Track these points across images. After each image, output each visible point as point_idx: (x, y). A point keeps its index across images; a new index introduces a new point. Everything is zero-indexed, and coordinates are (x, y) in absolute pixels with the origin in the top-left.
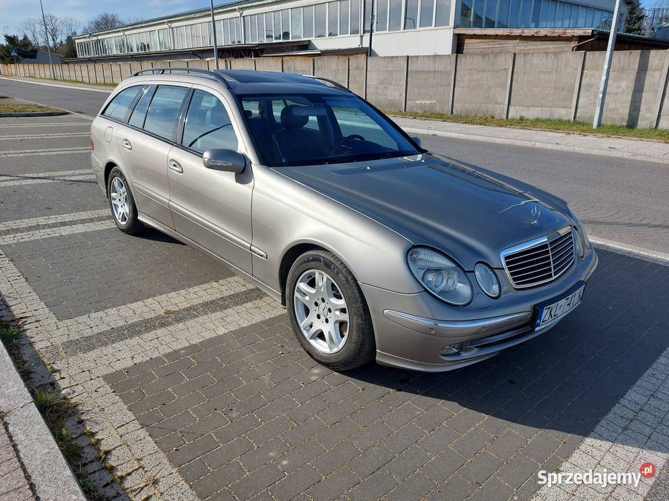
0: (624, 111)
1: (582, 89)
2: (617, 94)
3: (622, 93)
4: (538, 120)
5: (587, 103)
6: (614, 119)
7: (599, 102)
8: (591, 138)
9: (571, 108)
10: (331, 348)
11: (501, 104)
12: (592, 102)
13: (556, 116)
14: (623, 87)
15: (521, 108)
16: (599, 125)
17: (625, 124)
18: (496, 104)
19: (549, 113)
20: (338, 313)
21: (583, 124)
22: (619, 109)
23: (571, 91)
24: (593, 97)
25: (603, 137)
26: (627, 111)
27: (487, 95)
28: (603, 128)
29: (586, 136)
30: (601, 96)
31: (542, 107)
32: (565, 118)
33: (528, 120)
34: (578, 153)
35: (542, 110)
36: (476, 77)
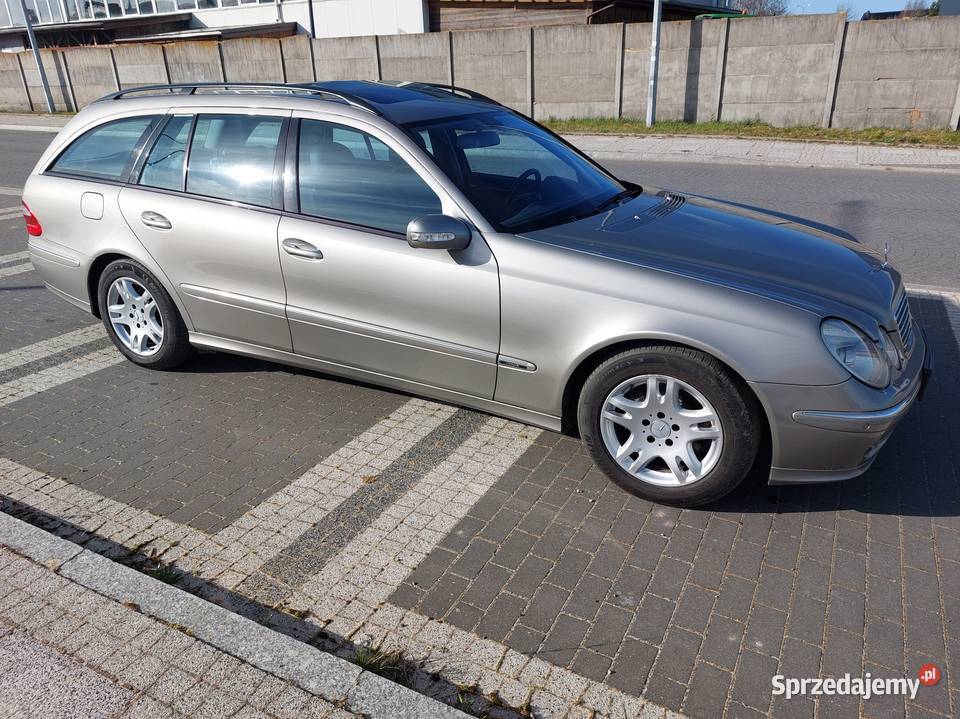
0: (680, 100)
1: (625, 75)
2: (668, 79)
3: (675, 78)
4: (573, 120)
5: (634, 94)
6: (669, 112)
7: (650, 92)
8: (649, 140)
9: (613, 101)
10: (681, 478)
11: (522, 101)
12: (639, 91)
13: (596, 114)
14: (674, 71)
15: (550, 104)
16: (654, 122)
17: (681, 118)
18: (514, 102)
19: (586, 110)
20: (696, 429)
21: (633, 122)
22: (674, 98)
23: (612, 78)
24: (639, 85)
25: (664, 138)
26: (682, 101)
27: (501, 89)
28: (660, 126)
29: (643, 137)
30: (652, 83)
31: (577, 102)
32: (608, 116)
33: (561, 121)
34: (649, 162)
35: (578, 107)
36: (482, 64)
